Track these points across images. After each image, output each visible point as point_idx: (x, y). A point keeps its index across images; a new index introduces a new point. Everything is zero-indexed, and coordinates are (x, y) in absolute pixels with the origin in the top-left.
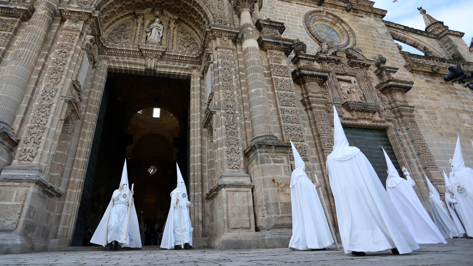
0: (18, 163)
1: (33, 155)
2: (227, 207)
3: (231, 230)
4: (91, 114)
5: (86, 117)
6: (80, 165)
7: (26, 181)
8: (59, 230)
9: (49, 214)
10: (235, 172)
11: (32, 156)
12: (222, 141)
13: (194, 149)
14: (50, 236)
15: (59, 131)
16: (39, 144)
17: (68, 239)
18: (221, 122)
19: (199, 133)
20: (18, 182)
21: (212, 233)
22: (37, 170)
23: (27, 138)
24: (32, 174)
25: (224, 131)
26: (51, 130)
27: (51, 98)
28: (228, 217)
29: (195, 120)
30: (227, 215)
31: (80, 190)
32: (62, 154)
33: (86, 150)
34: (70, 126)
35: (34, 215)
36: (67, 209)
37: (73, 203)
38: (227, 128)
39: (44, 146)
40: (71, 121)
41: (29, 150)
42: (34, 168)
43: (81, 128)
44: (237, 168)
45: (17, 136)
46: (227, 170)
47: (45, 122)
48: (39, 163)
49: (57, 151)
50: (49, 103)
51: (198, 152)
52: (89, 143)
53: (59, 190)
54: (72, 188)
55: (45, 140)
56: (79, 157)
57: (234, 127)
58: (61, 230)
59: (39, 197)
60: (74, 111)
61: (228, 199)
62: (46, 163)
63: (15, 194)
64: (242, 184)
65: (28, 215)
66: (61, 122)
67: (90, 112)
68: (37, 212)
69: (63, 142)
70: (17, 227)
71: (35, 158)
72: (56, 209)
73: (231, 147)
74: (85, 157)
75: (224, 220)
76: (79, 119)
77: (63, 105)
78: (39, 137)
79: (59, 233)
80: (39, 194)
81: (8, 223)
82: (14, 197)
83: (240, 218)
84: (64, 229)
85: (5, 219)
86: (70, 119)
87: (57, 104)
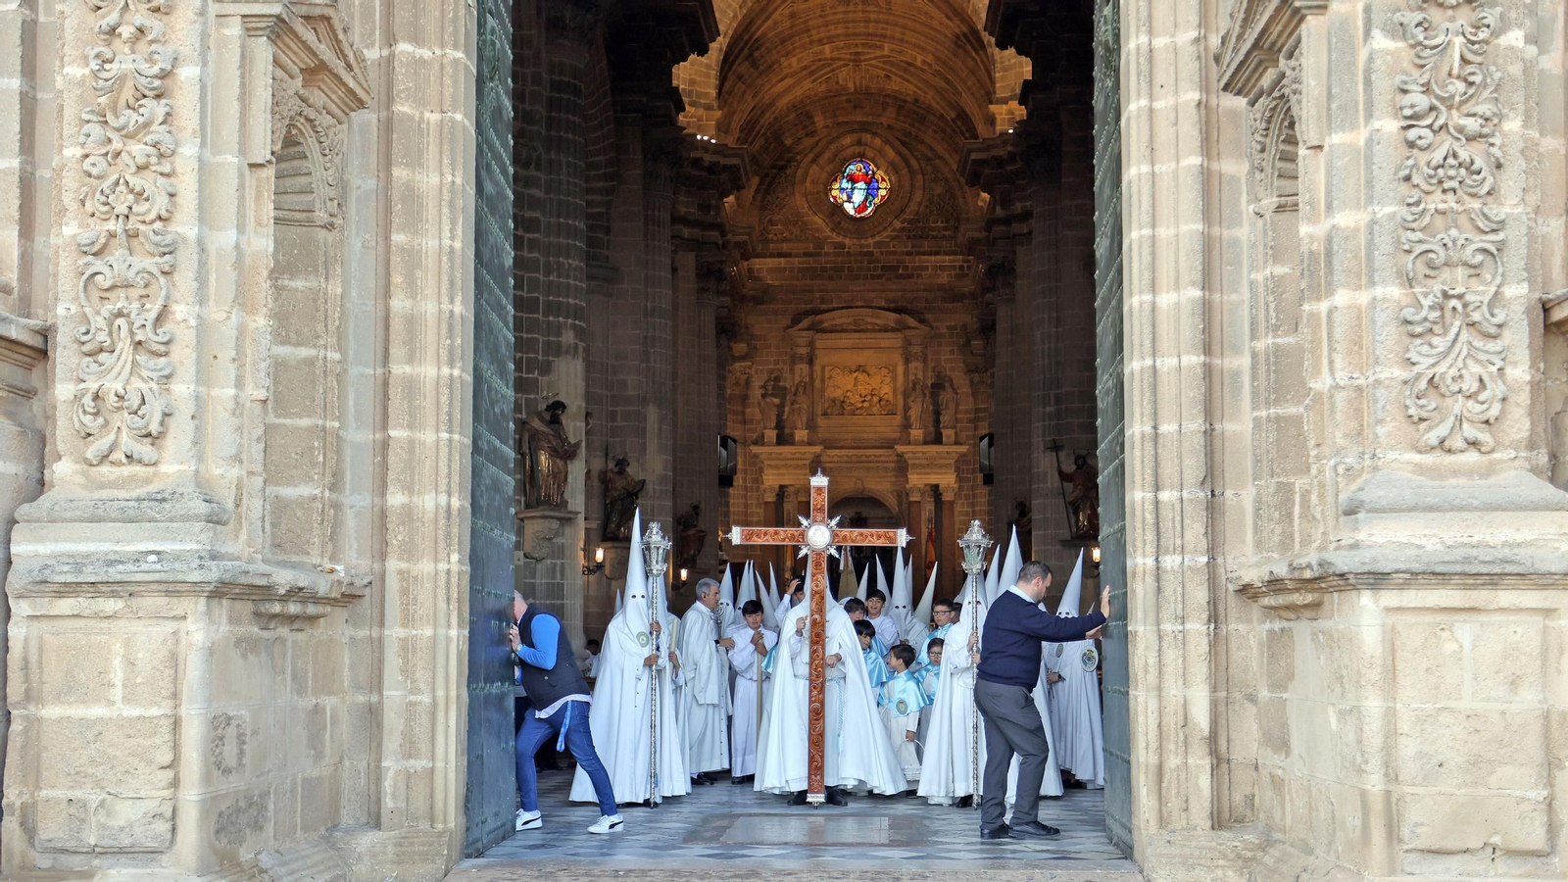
0: (81, 480)
1: (154, 428)
2: (1390, 715)
3: (1412, 856)
4: (426, 54)
5: (402, 82)
6: (429, 403)
7: (154, 587)
8: (387, 784)
9: (317, 710)
10: (1455, 472)
11: (149, 435)
12: (1371, 245)
13: (1153, 254)
14: (343, 812)
15: (262, 243)
16: (166, 354)
17: (439, 826)
18: (1368, 82)
19: (1190, 131)
20: (114, 595)
21: (1277, 815)
22: (197, 518)
23: (85, 319)
24: (177, 547)
25: (1388, 159)
26: (212, 249)
27: (155, 24)
28: (1392, 776)
29: (1158, 24)
30: (1387, 765)
31: (455, 557)
32: (310, 362)
33: (446, 307)
34: (318, 174)
35: (242, 753)
36: (404, 671)
37: (428, 632)
38: (1412, 134)
39: (199, 362)
40: (312, 142)
41: (120, 397)
42: (179, 508)
43: (387, 163)
44: (1474, 444)
45: (25, 307)
46: (1400, 461)
47: (161, 204)
48: (197, 472)
49: (281, 351)
50: (150, 60)
51: (1185, 277)
52: (451, 260)
53: (340, 582)
54: (409, 553)
55: (193, 322)
56: (410, 361)
57: (1472, 125)
58: (395, 786)
59: (244, 656)
60: (315, 71)
61: (1400, 666)
62: (237, 459)
63: (117, 663)
64: (1509, 569)
65: (216, 765)
66: (259, 181)
67: (417, 39)
68: (255, 733)
69: (299, 284)
70: (174, 829)
71: (170, 443)
72: (346, 672)
73: (1437, 288)
74: (444, 354)
75: (1363, 794)
76: (361, 104)
77: (243, 56)
78: (153, 309)
79: (388, 803)
80: (239, 642)
81: (127, 813)
82: (118, 676)
83: (1482, 791)
84: (409, 777)
85: (104, 795)
86: (307, 130)
87: (205, 64)
